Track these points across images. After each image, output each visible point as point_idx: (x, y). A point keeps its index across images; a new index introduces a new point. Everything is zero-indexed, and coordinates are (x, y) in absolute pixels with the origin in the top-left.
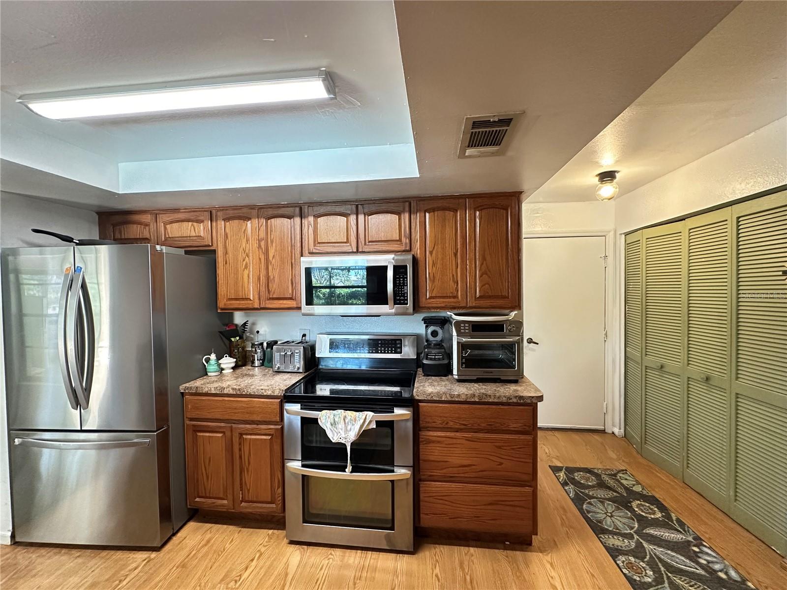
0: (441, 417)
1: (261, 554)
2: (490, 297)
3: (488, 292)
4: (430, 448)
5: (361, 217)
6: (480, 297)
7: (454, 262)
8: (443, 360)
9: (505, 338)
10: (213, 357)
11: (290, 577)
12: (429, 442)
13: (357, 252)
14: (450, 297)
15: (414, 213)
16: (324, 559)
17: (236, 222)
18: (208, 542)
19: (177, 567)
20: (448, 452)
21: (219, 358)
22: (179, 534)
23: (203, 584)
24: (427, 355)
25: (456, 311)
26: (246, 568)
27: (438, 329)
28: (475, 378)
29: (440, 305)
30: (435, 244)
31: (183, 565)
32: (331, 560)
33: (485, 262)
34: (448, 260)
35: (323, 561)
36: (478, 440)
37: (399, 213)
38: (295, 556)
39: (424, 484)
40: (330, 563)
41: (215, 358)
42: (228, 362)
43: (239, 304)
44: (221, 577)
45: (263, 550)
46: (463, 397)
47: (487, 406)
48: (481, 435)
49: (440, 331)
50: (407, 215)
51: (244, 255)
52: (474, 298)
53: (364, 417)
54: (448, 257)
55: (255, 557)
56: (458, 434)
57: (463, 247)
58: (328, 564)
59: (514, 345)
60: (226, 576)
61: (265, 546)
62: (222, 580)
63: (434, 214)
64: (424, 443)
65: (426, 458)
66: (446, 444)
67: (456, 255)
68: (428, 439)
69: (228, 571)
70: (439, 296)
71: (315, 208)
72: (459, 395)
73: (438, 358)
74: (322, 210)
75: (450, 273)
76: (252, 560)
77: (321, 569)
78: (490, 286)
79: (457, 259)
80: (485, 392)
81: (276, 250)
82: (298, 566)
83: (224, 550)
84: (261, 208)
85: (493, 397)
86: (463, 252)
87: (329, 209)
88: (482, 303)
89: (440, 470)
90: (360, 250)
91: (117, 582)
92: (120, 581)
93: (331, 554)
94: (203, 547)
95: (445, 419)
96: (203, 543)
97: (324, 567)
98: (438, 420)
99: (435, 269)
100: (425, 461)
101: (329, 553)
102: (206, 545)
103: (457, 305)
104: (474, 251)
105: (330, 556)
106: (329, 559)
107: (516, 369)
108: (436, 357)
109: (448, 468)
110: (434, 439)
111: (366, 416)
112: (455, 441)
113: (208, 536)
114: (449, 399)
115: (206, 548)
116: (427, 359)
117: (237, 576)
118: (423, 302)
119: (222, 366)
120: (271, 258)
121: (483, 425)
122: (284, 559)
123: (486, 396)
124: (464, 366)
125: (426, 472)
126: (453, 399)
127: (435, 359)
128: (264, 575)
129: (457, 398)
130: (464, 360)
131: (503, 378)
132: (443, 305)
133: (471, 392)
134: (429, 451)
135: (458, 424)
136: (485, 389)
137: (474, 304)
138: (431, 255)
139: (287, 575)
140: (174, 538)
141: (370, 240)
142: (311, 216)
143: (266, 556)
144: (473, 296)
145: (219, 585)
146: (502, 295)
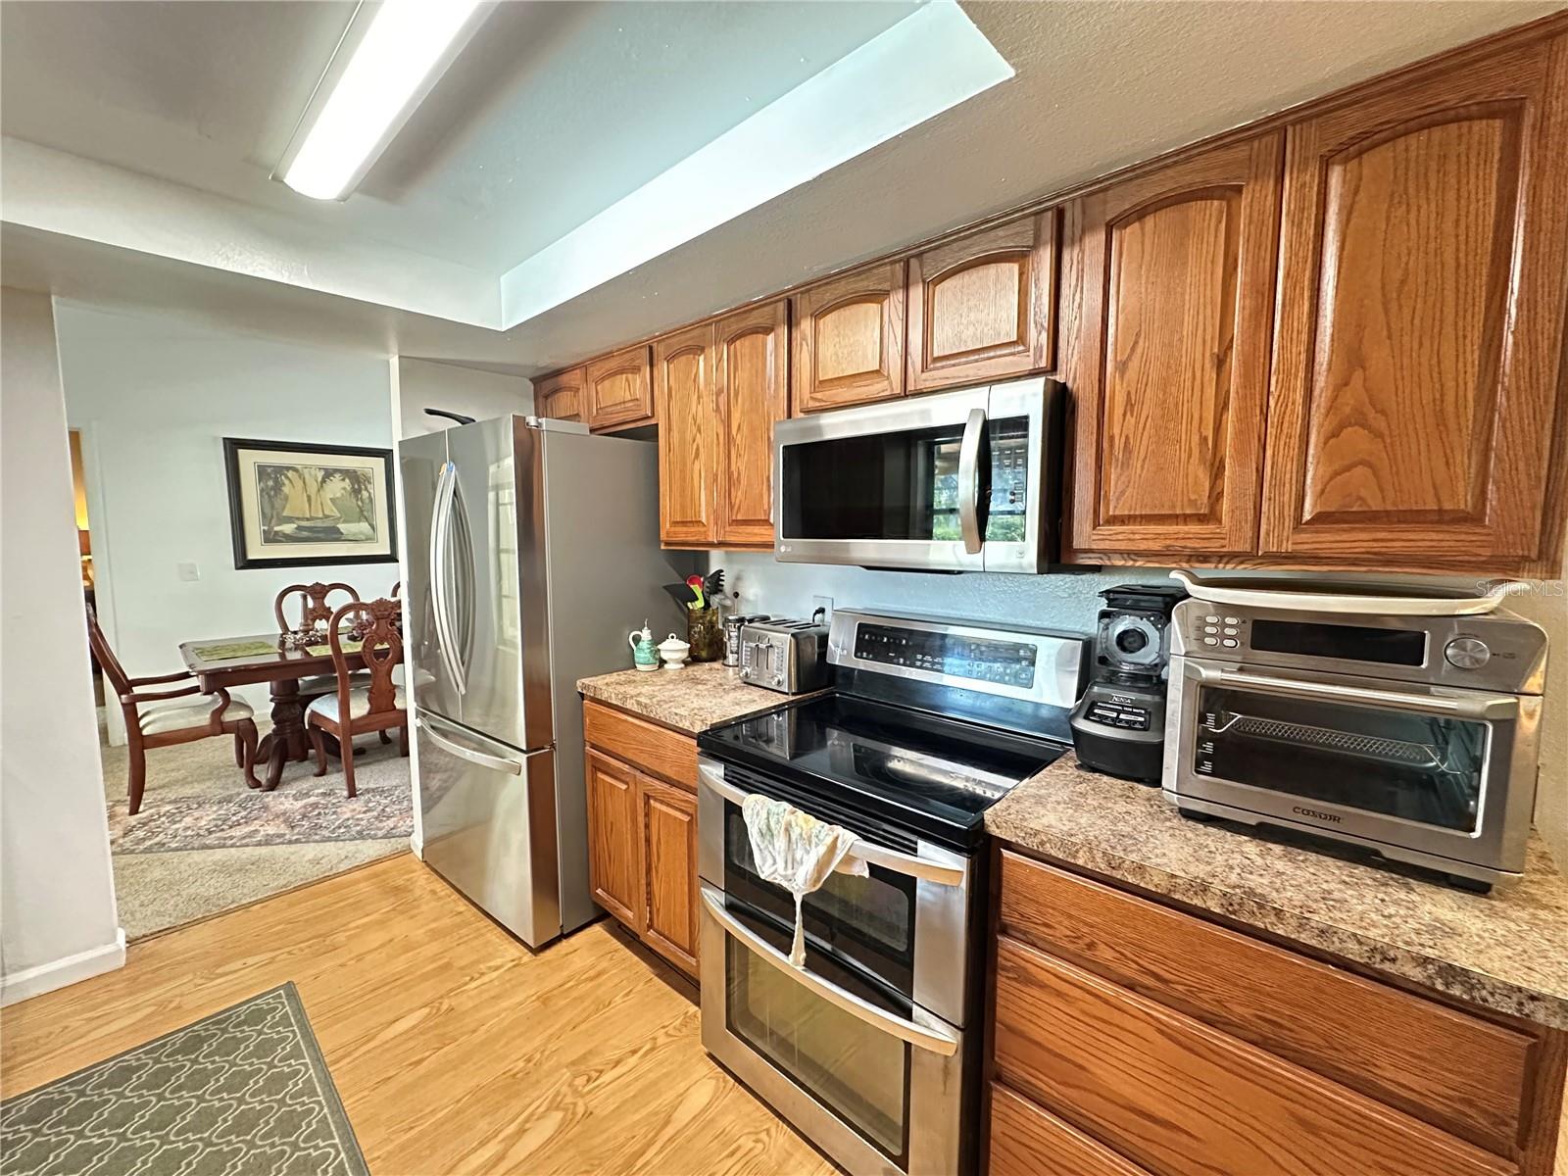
0: (1070, 916)
1: (652, 1049)
2: (1370, 518)
3: (1360, 498)
4: (1029, 999)
5: (917, 293)
6: (1320, 518)
7: (1210, 391)
8: (1145, 730)
9: (1427, 693)
10: (646, 634)
11: (669, 1131)
12: (1026, 979)
13: (905, 395)
14: (1186, 519)
15: (1073, 243)
16: (750, 1133)
17: (683, 359)
18: (599, 975)
19: (538, 998)
20: (1092, 1041)
21: (658, 639)
22: (573, 940)
23: (547, 1053)
24: (1093, 705)
25: (1208, 571)
26: (617, 1063)
27: (1145, 626)
28: (1253, 822)
29: (1143, 546)
30: (1138, 335)
31: (547, 999)
32: (760, 1146)
33: (1358, 375)
34: (1188, 384)
35: (742, 1139)
36: (1214, 1055)
37: (1020, 256)
38: (703, 1087)
39: (1005, 1095)
40: (756, 1151)
41: (650, 638)
42: (674, 648)
43: (686, 533)
44: (575, 1057)
45: (661, 1040)
46: (1156, 880)
47: (1264, 947)
48: (1227, 1043)
49: (1152, 634)
50: (1045, 256)
51: (695, 430)
52: (1289, 523)
53: (829, 840)
54: (1189, 374)
55: (640, 1048)
56: (1129, 998)
57: (1257, 326)
58: (751, 1150)
59: (1481, 729)
60: (584, 1058)
61: (667, 1034)
62: (573, 1063)
63: (1142, 229)
64: (1010, 975)
65: (1014, 1024)
66: (1083, 1012)
67: (1221, 362)
68: (1025, 969)
69: (590, 1052)
70: (1141, 516)
71: (815, 296)
72: (1141, 868)
73: (1127, 721)
74: (829, 295)
75: (1189, 432)
76: (634, 1052)
77: (732, 1154)
78: (1375, 474)
79: (1224, 375)
80: (1266, 891)
81: (742, 413)
82: (694, 1118)
83: (610, 1004)
84: (718, 320)
85: (1294, 922)
86: (1255, 348)
87: (842, 288)
88: (1329, 540)
89: (1059, 1084)
90: (911, 387)
91: (468, 978)
92: (472, 979)
93: (768, 1131)
94: (586, 980)
95: (1085, 930)
96: (592, 973)
97: (738, 1155)
98: (1060, 923)
99: (1133, 420)
100: (1010, 1029)
101: (765, 1127)
102: (591, 979)
103: (1214, 546)
104: (1304, 337)
105: (763, 1136)
106: (757, 1141)
107: (1476, 835)
108: (1122, 716)
109: (1090, 1091)
110: (1043, 976)
111: (837, 838)
112: (1117, 1017)
113: (604, 964)
114: (1102, 867)
115: (591, 984)
116: (1086, 718)
117: (596, 1071)
118: (1083, 533)
119: (664, 655)
120: (734, 432)
121: (1239, 1010)
122: (682, 1084)
123: (1261, 906)
124: (1208, 767)
125: (1012, 1064)
126: (1118, 874)
127: (1115, 723)
128: (634, 1096)
129: (1133, 872)
130: (1209, 747)
131: (1388, 853)
132: (1156, 546)
133: (1200, 871)
134: (1028, 1007)
135: (1135, 966)
136: (1280, 874)
137: (1288, 547)
138: (1122, 377)
139: (667, 1123)
140: (564, 942)
141: (935, 355)
142: (806, 316)
143: (660, 1055)
144: (1289, 512)
145: (565, 1070)
146: (1440, 511)
